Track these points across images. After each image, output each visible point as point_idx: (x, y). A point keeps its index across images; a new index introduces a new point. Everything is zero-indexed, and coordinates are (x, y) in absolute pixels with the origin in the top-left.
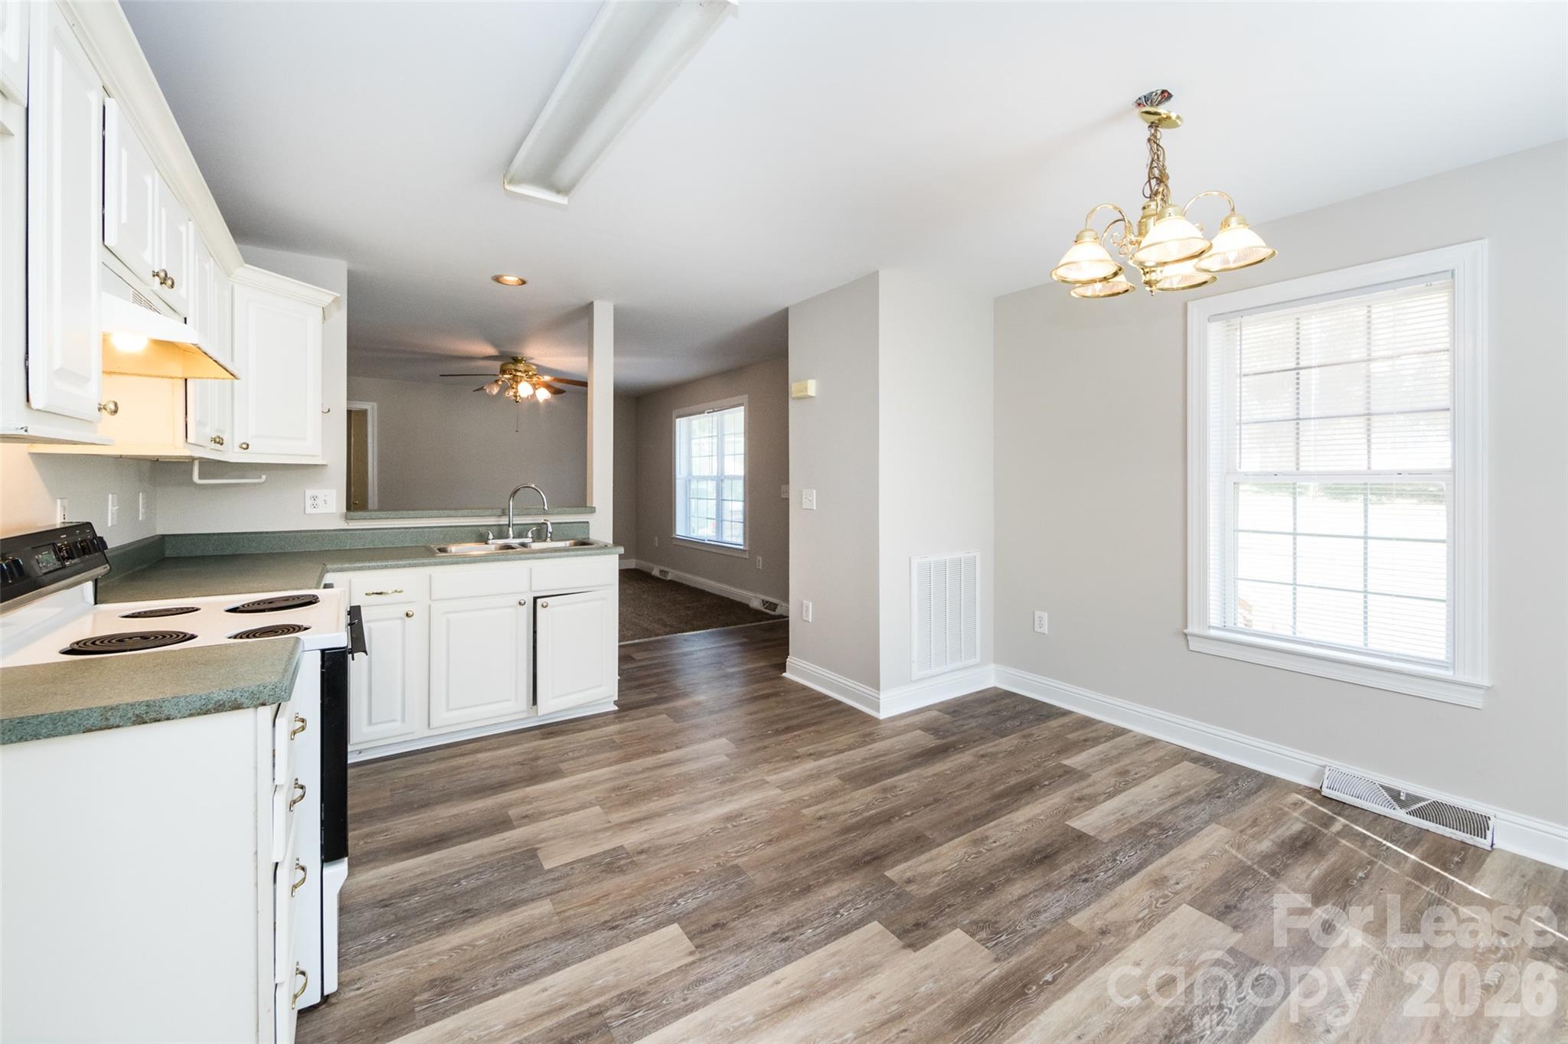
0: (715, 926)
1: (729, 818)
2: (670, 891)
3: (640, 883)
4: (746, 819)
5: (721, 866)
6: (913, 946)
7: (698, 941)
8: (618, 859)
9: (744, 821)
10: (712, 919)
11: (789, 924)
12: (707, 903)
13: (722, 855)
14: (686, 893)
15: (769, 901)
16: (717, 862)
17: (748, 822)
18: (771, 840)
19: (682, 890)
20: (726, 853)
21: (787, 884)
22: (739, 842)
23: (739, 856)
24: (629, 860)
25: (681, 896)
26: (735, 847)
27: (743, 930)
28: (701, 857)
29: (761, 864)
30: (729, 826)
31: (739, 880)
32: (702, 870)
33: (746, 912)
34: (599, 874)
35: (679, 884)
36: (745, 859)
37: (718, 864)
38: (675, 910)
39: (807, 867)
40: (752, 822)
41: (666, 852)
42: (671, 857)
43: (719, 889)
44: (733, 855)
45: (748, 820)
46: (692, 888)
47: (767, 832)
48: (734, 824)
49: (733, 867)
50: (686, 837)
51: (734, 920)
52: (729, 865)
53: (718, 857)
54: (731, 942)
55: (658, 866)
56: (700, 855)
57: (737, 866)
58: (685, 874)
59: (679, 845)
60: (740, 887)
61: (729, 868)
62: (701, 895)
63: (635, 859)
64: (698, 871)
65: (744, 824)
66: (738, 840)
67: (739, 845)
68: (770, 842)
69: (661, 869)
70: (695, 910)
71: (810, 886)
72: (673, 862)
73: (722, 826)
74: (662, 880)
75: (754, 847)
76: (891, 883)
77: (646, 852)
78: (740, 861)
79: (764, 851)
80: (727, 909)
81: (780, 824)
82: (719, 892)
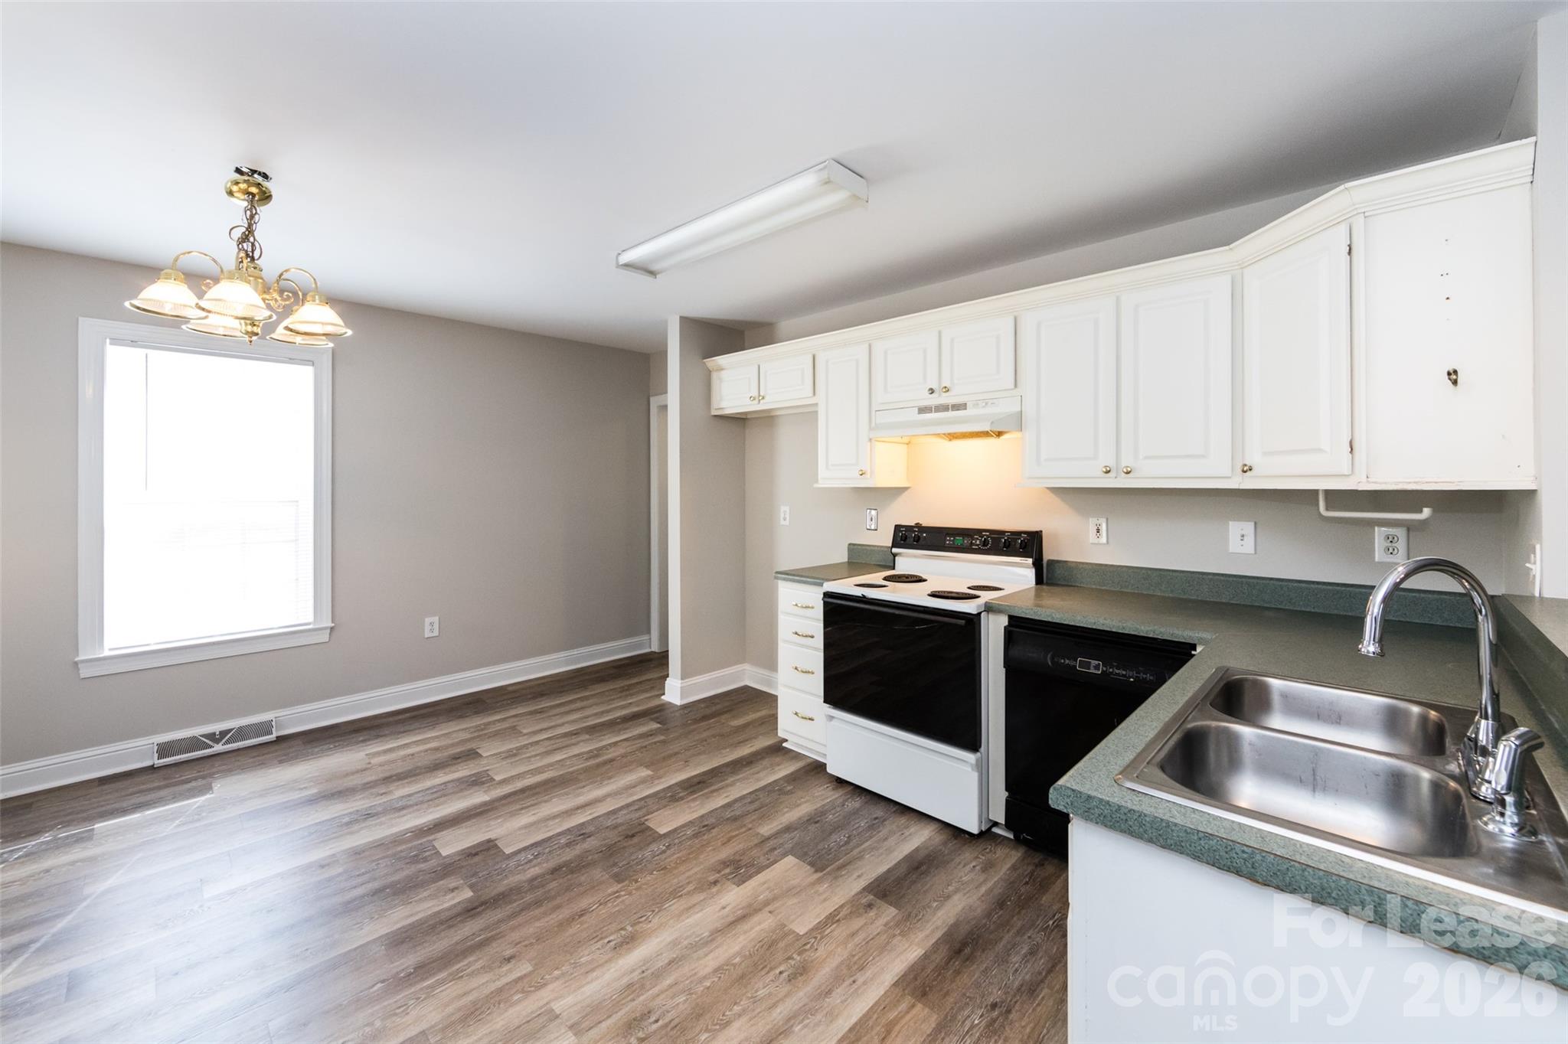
0: (633, 836)
1: (630, 941)
2: (674, 854)
3: (702, 857)
4: (609, 942)
5: (634, 880)
6: (489, 841)
7: (643, 826)
8: (733, 873)
9: (611, 938)
10: (635, 840)
11: (577, 844)
12: (641, 849)
13: (634, 892)
14: (661, 854)
15: (590, 858)
16: (638, 884)
17: (606, 937)
18: (581, 916)
19: (663, 856)
20: (630, 894)
21: (572, 872)
22: (617, 909)
23: (617, 892)
24: (723, 873)
25: (664, 852)
26: (621, 902)
27: (612, 837)
28: (656, 886)
29: (594, 887)
30: (629, 928)
31: (616, 870)
32: (652, 874)
33: (610, 847)
34: (742, 858)
35: (668, 860)
36: (610, 891)
37: (636, 881)
38: (667, 842)
39: (549, 890)
40: (602, 939)
41: (690, 887)
42: (685, 882)
43: (633, 861)
44: (623, 893)
45: (606, 941)
46: (656, 858)
47: (585, 926)
48: (623, 932)
49: (623, 881)
50: (675, 906)
51: (619, 841)
52: (627, 882)
53: (637, 889)
54: (620, 829)
55: (692, 872)
56: (656, 888)
57: (619, 882)
58: (665, 868)
59: (681, 896)
60: (615, 864)
61: (626, 879)
62: (647, 853)
63: (718, 875)
64: (655, 872)
65: (612, 934)
66: (619, 911)
67: (618, 905)
68: (583, 913)
69: (689, 870)
70: (650, 843)
71: (552, 873)
72: (680, 878)
73: (637, 928)
74: (684, 861)
75: (600, 905)
76: (471, 887)
77: (711, 883)
78: (616, 887)
79: (591, 901)
80: (624, 847)
81: (568, 940)
82: (633, 858)
